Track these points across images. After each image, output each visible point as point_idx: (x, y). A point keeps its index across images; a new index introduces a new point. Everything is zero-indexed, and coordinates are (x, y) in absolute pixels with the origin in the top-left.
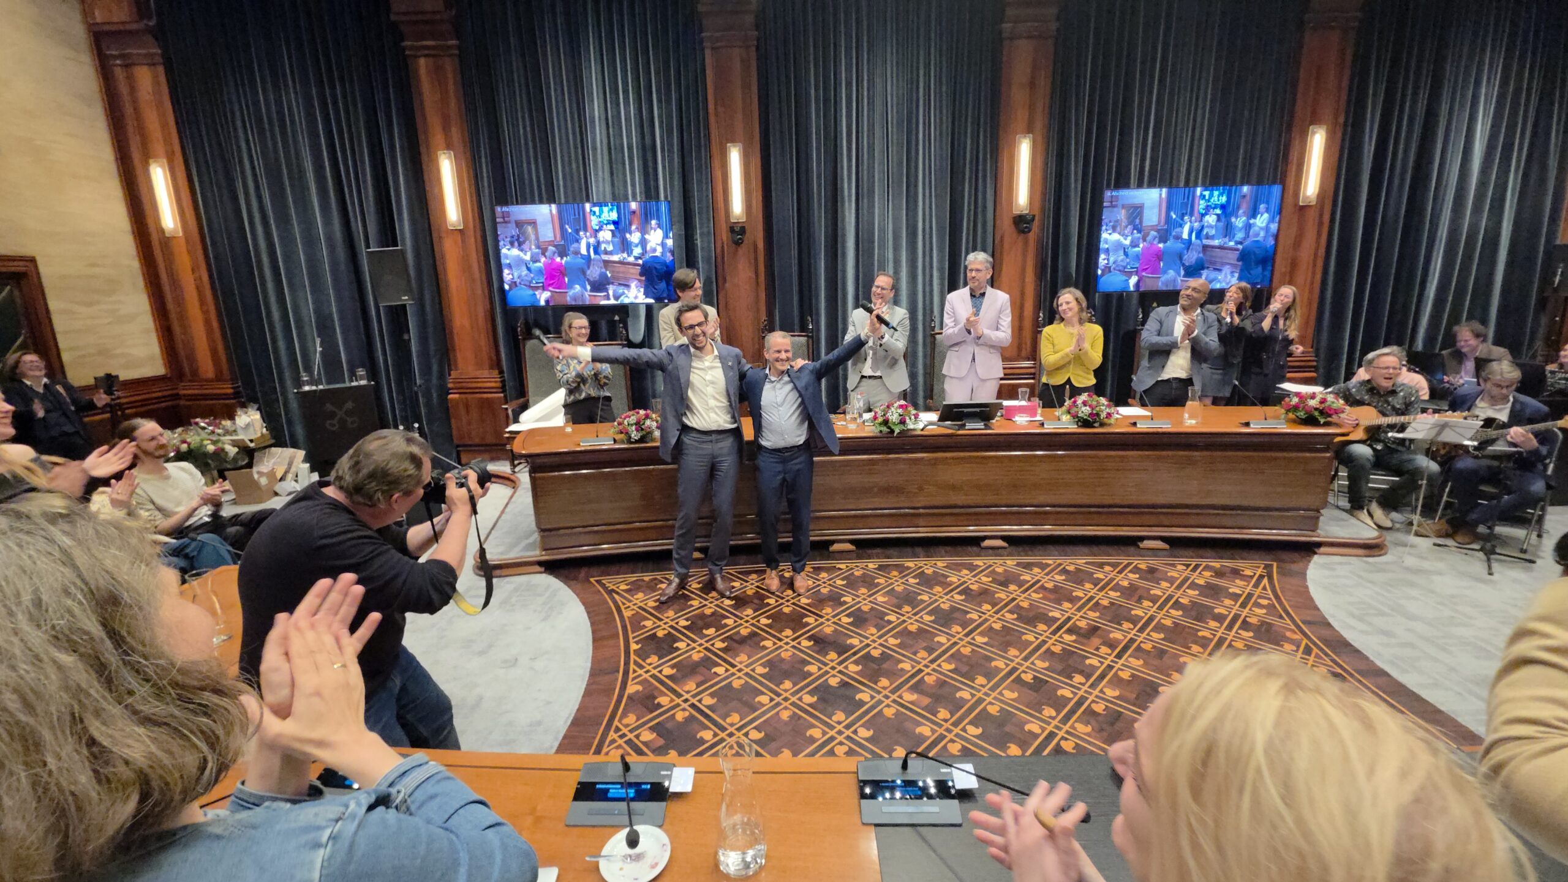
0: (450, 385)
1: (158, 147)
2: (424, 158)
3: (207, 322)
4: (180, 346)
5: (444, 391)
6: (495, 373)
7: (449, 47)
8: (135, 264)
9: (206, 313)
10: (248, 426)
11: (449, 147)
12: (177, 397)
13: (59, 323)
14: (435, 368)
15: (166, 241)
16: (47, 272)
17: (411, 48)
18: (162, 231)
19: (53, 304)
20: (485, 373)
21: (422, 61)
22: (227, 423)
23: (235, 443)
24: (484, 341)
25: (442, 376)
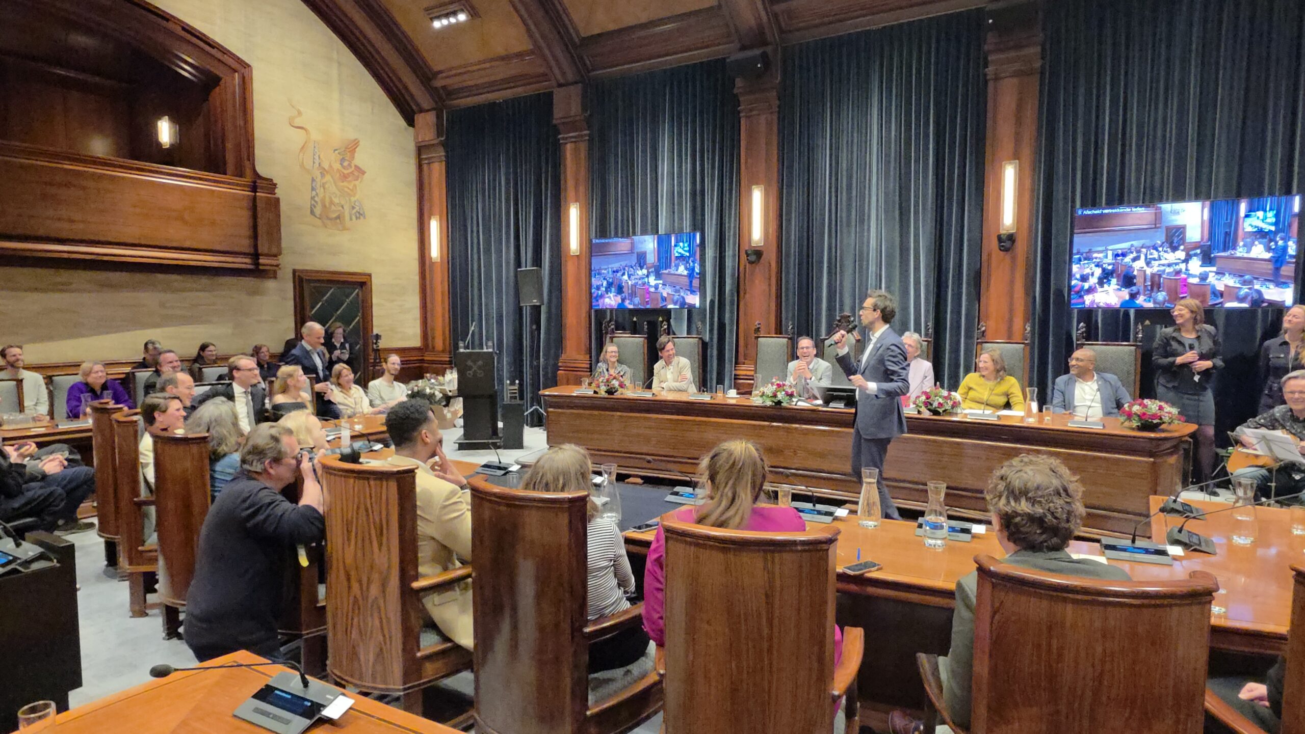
0: (560, 364)
1: (436, 209)
2: (562, 209)
3: (443, 316)
4: (429, 329)
5: (556, 368)
6: (588, 356)
7: (582, 136)
8: (416, 278)
9: (444, 308)
10: (450, 381)
11: (576, 201)
12: (422, 361)
13: (376, 311)
14: (552, 352)
15: (432, 264)
16: (376, 282)
17: (563, 138)
18: (431, 258)
19: (374, 301)
20: (581, 357)
21: (569, 147)
22: (440, 378)
23: (441, 391)
24: (584, 335)
25: (557, 357)
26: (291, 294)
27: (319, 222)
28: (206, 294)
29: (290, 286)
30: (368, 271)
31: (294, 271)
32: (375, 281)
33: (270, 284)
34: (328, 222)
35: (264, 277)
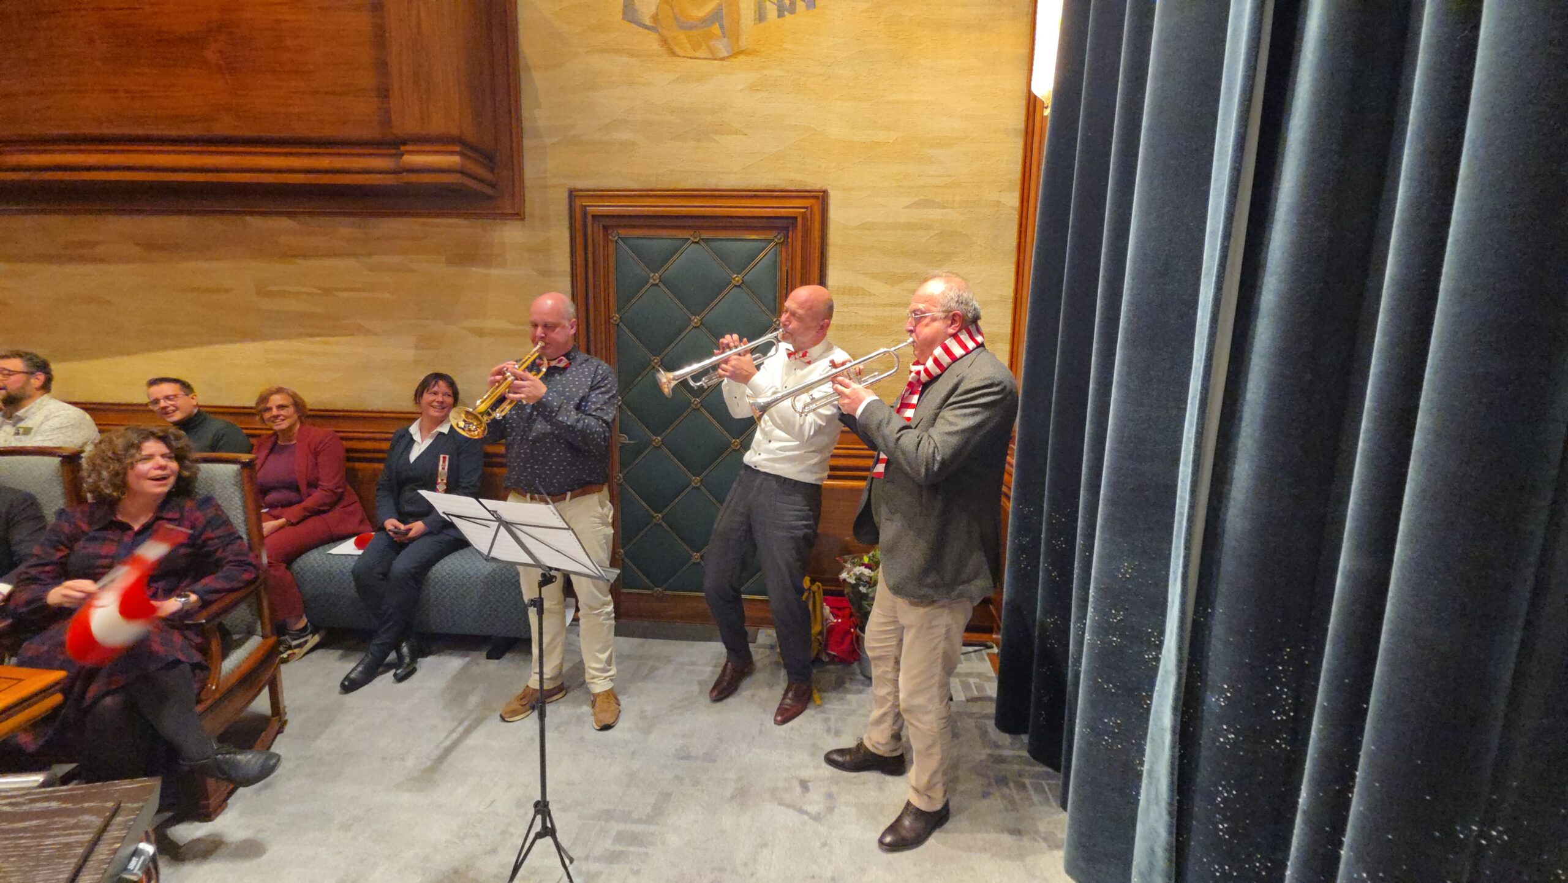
26: (562, 260)
27: (652, 42)
28: (352, 263)
29: (560, 236)
30: (813, 182)
31: (573, 195)
32: (836, 214)
33: (510, 234)
34: (682, 36)
35: (486, 216)
